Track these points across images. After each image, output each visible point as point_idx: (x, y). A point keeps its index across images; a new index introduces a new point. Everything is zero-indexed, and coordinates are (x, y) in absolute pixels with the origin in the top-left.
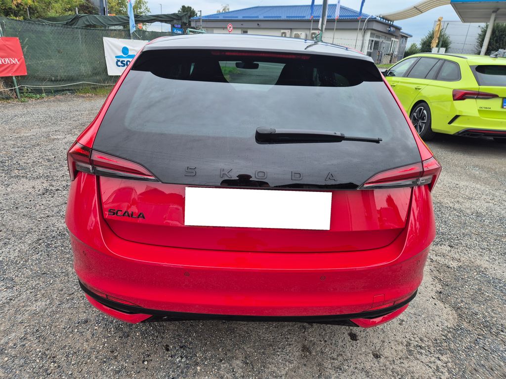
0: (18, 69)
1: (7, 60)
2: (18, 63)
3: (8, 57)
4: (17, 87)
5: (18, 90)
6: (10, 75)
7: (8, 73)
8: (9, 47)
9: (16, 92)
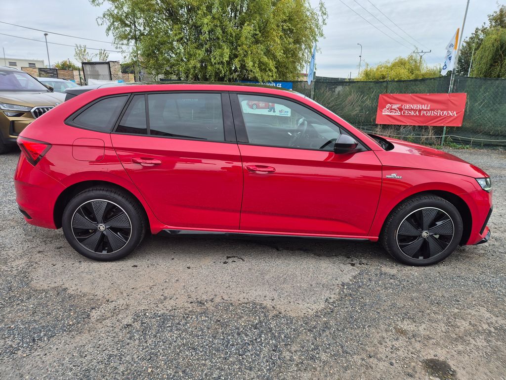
0: (453, 120)
1: (445, 112)
2: (455, 115)
3: (447, 110)
4: (444, 136)
5: (443, 139)
6: (442, 125)
7: (441, 123)
8: (452, 101)
9: (441, 140)
